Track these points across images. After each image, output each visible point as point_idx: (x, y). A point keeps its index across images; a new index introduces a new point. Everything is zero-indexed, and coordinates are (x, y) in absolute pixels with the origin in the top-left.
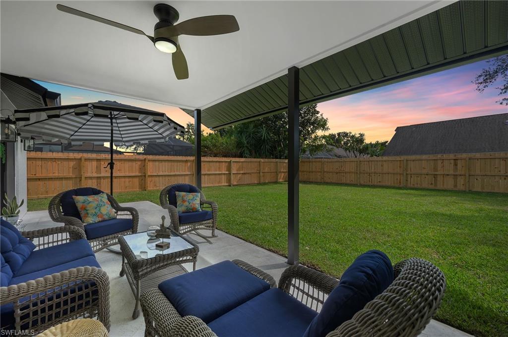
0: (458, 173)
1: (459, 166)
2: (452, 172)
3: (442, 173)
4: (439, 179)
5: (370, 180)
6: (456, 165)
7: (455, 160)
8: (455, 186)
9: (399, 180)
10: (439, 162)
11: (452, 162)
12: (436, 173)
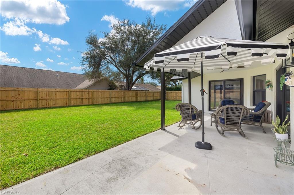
0: (90, 98)
1: (90, 94)
3: (85, 98)
5: (47, 104)
7: (89, 92)
8: (89, 103)
9: (66, 102)
12: (82, 98)
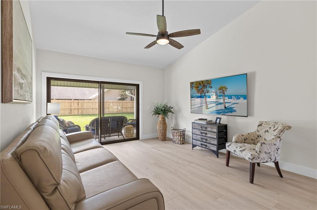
0: (79, 108)
1: (79, 105)
2: (77, 108)
3: (74, 108)
4: (73, 110)
6: (78, 104)
8: (78, 113)
10: (72, 103)
11: (77, 103)
12: (71, 108)
